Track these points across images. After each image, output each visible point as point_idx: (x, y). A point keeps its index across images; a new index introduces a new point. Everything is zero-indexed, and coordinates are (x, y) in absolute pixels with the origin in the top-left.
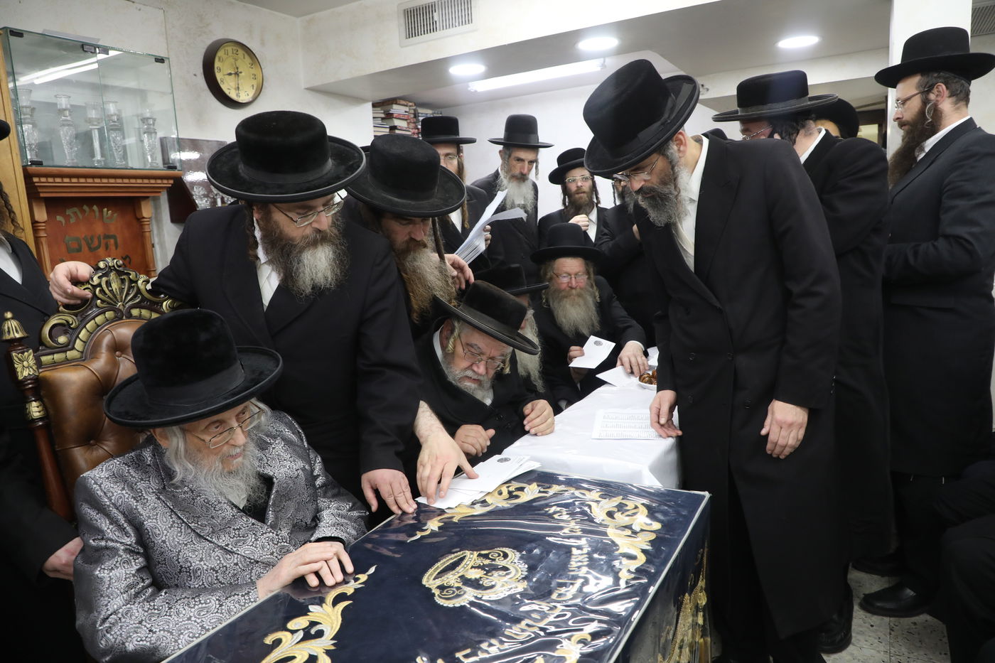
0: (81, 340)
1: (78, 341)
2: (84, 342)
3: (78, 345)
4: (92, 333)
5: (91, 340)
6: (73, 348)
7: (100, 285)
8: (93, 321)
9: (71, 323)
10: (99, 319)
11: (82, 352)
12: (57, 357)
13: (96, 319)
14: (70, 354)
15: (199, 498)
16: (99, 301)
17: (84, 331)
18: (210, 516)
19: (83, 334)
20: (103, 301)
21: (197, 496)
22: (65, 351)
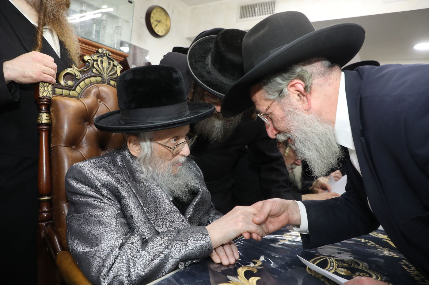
0: (80, 86)
1: (78, 87)
2: (81, 88)
3: (78, 89)
4: (87, 85)
5: (86, 88)
6: (74, 90)
7: (97, 60)
8: (89, 79)
9: (77, 75)
10: (93, 79)
11: (79, 94)
12: (65, 92)
13: (91, 78)
14: (72, 93)
15: (150, 192)
16: (95, 69)
17: (83, 82)
18: (156, 206)
19: (82, 84)
20: (97, 70)
21: (149, 191)
22: (70, 90)
